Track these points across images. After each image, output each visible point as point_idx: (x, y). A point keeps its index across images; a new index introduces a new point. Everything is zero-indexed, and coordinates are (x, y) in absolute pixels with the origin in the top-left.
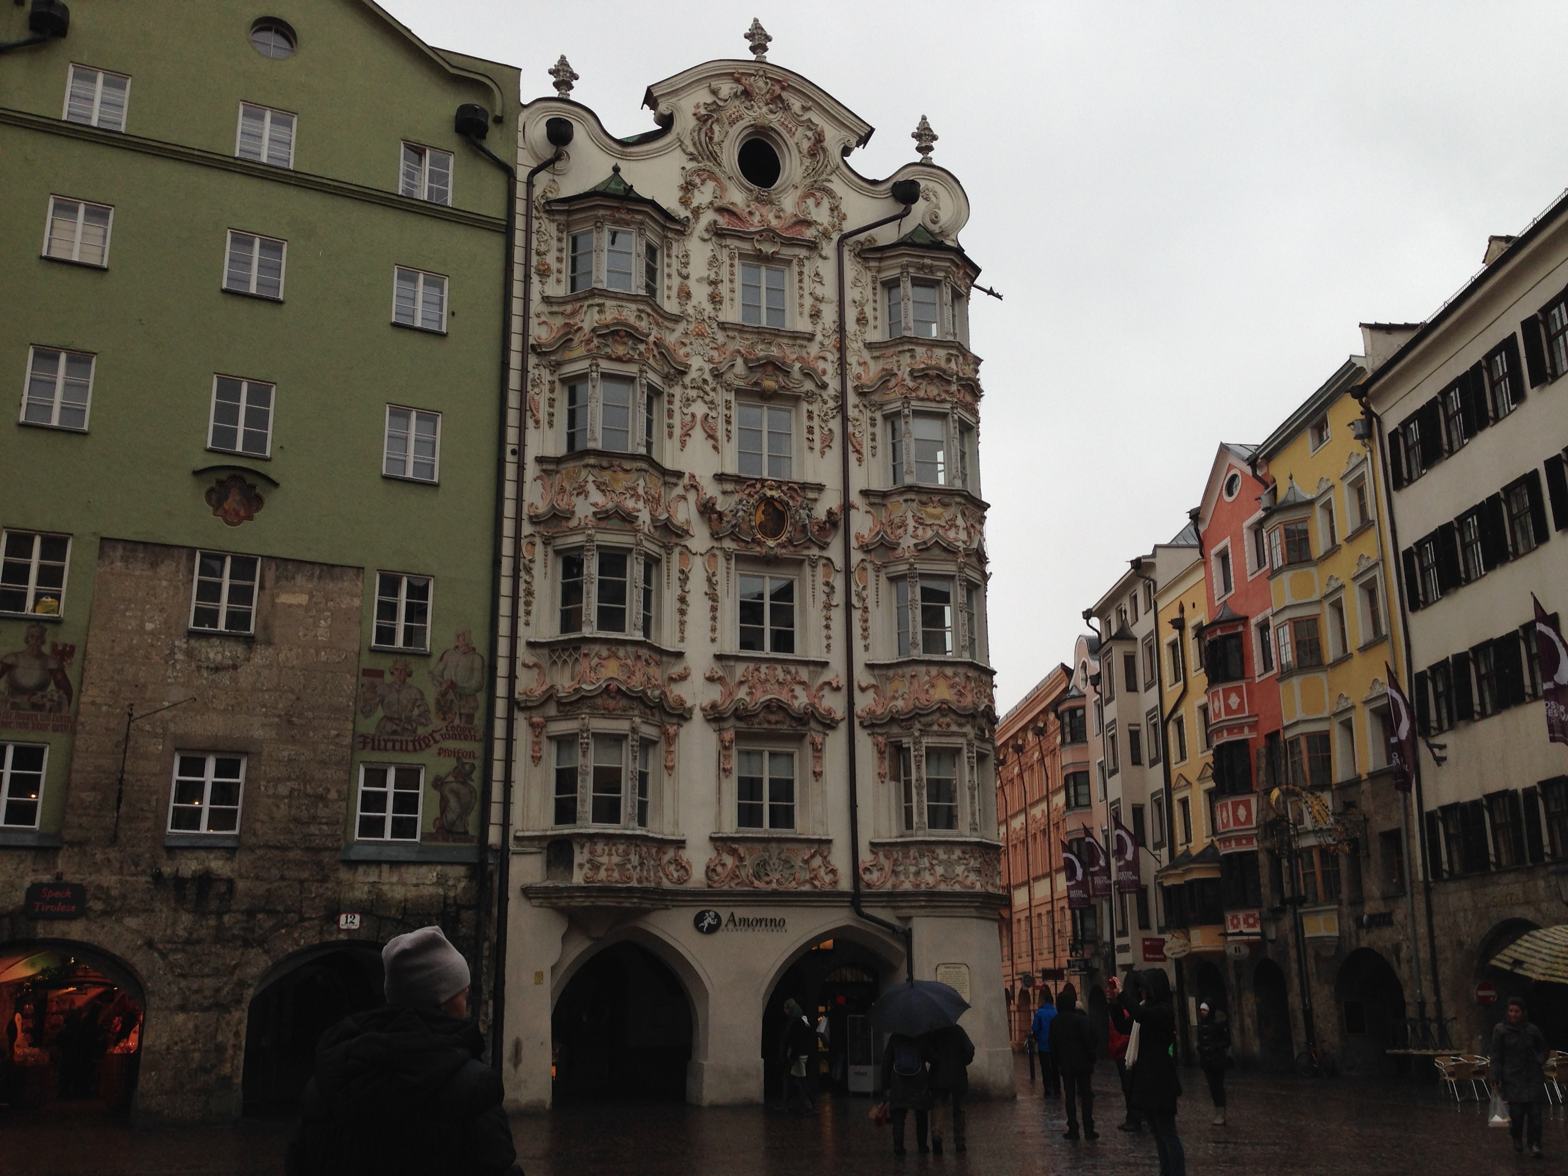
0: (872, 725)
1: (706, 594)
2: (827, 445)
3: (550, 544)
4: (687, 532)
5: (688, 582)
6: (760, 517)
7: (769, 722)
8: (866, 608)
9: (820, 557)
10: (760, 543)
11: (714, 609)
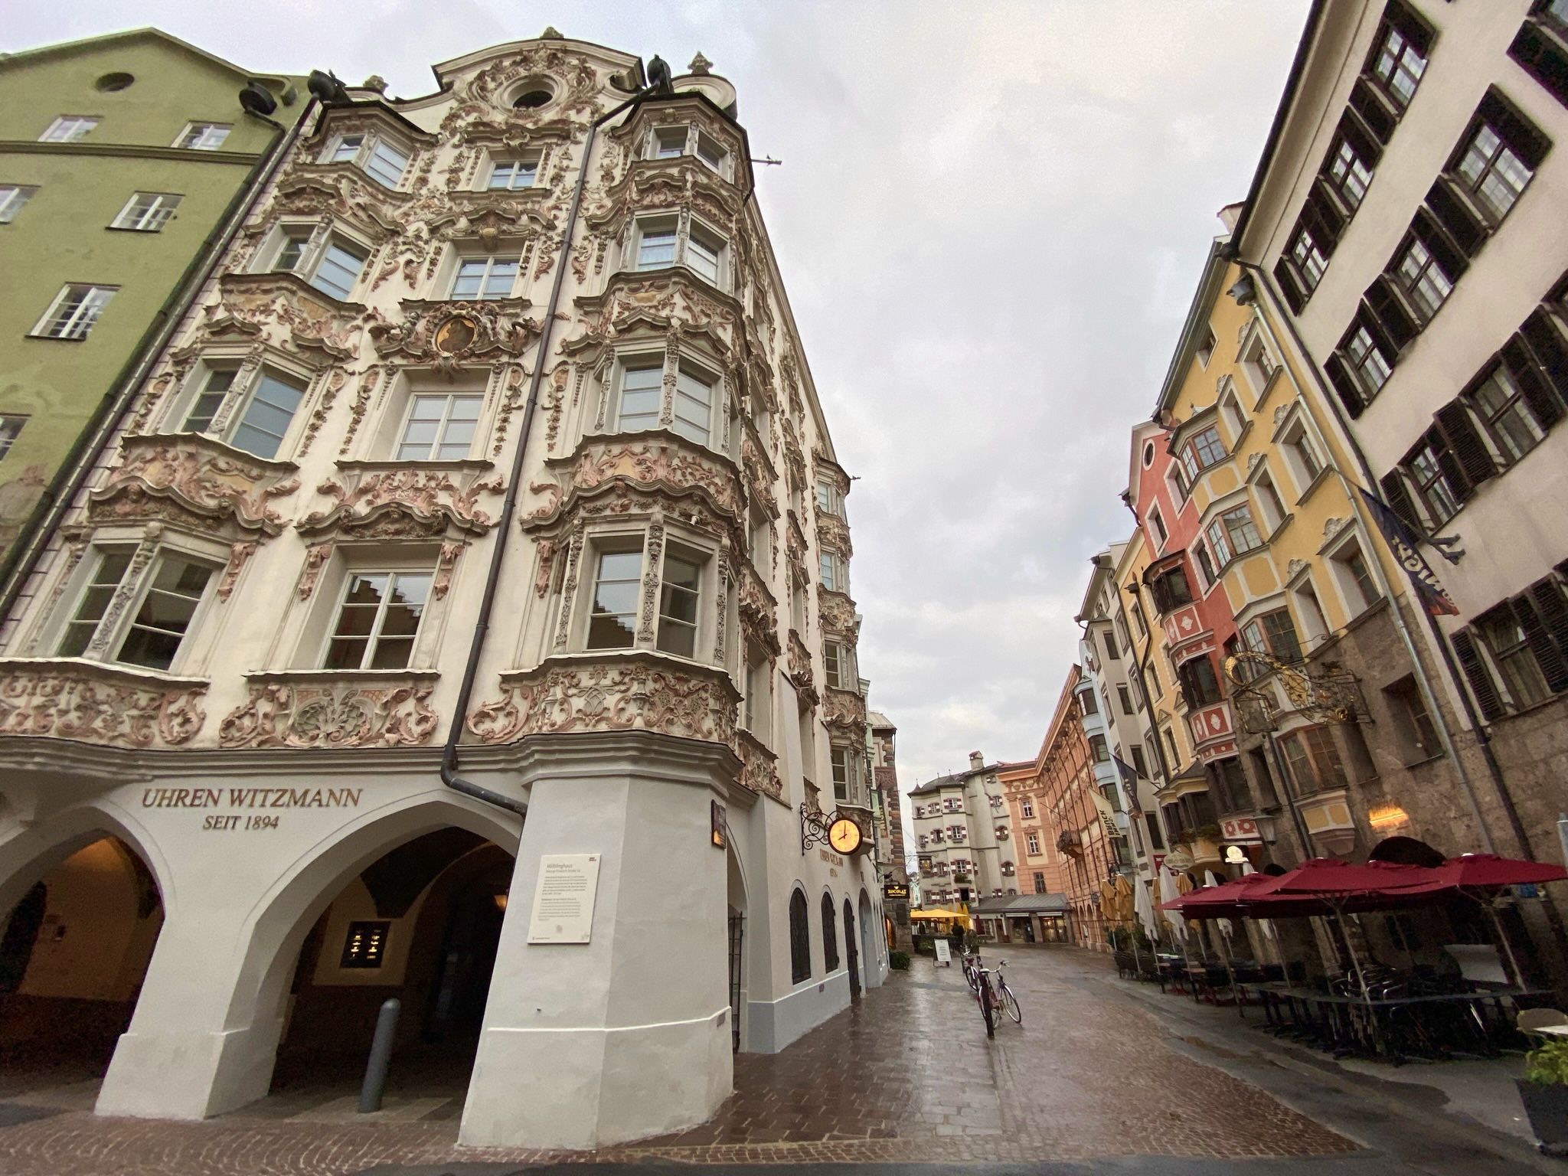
0: (536, 528)
1: (352, 408)
2: (543, 270)
4: (351, 356)
5: (334, 400)
6: (444, 335)
7: (386, 533)
8: (559, 407)
9: (511, 364)
10: (434, 356)
11: (357, 422)
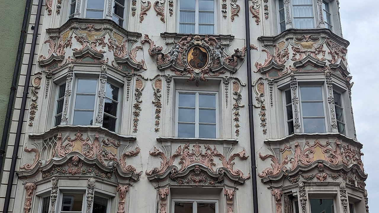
0: (269, 182)
1: (153, 103)
2: (235, 14)
3: (51, 78)
4: (142, 68)
5: (141, 97)
6: (190, 57)
7: (195, 181)
8: (264, 107)
9: (231, 78)
10: (189, 72)
11: (158, 112)
